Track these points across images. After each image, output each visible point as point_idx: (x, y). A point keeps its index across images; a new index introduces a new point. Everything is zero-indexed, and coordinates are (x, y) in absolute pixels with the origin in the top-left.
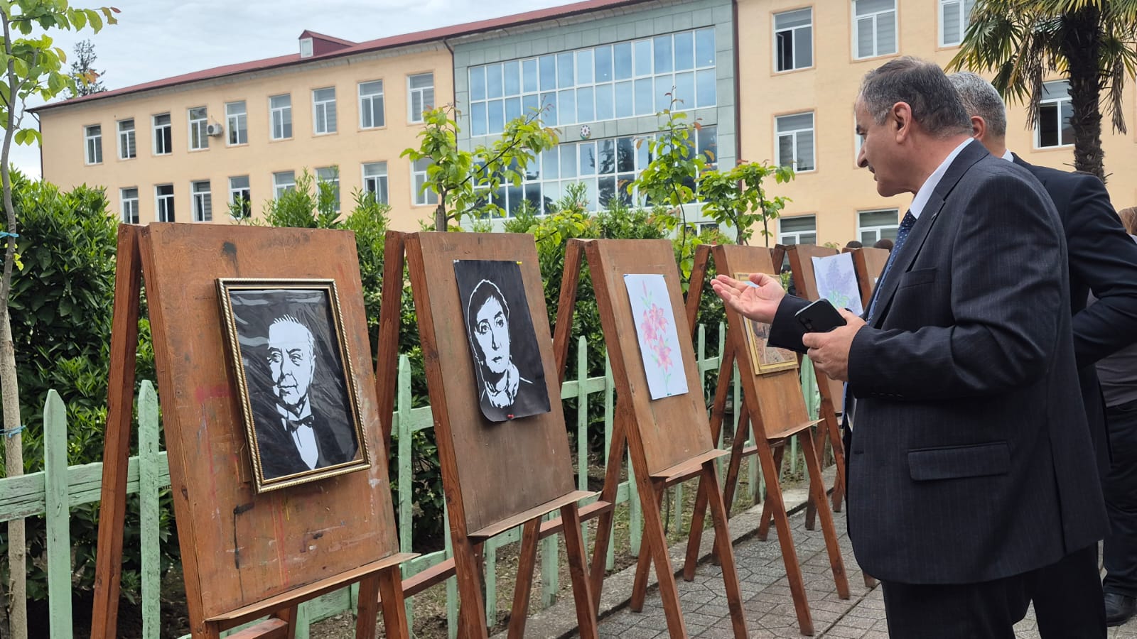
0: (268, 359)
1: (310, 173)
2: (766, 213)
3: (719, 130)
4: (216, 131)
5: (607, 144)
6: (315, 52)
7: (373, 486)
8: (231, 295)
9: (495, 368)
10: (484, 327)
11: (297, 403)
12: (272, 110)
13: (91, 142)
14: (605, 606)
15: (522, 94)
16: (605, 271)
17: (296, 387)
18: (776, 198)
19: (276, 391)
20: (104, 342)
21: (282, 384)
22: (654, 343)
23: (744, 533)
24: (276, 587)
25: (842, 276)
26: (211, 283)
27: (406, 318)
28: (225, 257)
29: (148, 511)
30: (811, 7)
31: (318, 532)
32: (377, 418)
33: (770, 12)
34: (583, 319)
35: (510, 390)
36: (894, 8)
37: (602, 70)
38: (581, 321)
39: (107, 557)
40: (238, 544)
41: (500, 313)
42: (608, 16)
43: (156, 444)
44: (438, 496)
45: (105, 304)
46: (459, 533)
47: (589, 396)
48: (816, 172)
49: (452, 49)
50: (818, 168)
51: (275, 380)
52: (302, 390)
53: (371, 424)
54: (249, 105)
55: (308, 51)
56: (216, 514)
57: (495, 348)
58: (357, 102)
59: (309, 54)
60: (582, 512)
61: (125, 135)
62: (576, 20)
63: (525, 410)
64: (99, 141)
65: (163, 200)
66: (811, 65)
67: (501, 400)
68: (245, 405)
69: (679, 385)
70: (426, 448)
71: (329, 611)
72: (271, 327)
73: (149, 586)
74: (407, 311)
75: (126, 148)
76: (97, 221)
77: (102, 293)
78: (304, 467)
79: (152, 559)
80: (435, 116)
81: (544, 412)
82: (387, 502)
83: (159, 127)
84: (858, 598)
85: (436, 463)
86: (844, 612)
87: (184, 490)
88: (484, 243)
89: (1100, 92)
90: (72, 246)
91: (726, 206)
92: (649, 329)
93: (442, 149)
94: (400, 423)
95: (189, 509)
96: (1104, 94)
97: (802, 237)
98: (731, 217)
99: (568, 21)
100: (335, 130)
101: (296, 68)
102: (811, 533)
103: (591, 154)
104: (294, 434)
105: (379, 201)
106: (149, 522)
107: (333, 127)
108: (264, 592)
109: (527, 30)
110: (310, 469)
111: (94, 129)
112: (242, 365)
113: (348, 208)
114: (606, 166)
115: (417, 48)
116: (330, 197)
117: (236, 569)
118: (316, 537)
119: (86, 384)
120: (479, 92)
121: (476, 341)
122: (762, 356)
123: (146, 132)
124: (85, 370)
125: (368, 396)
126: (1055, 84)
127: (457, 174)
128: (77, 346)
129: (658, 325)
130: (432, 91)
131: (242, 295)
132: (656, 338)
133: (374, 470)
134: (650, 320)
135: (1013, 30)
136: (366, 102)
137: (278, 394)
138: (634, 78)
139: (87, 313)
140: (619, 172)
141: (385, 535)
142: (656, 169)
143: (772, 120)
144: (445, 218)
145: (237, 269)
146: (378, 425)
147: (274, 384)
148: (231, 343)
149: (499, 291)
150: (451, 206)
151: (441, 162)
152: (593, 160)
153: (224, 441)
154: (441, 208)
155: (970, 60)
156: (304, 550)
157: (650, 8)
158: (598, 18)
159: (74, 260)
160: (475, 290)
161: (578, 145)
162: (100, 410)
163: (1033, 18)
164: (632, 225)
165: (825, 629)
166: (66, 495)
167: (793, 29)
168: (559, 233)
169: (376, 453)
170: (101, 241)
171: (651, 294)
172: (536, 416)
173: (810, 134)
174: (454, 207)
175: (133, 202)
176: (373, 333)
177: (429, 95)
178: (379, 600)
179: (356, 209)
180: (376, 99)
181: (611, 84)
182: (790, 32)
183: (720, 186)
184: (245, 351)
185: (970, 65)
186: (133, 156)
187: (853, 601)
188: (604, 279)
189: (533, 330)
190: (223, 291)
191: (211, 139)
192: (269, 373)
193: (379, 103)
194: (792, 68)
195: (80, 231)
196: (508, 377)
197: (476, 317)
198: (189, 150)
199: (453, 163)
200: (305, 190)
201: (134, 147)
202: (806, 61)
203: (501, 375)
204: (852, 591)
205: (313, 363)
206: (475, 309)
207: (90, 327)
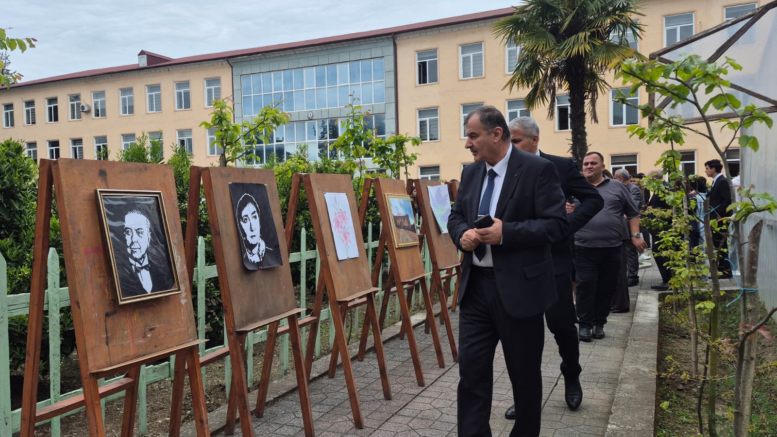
0: (124, 233)
1: (145, 135)
2: (406, 163)
3: (387, 116)
4: (86, 109)
5: (324, 122)
6: (148, 64)
7: (183, 303)
8: (104, 198)
9: (252, 241)
10: (246, 219)
11: (140, 257)
12: (121, 97)
13: (7, 114)
14: (313, 375)
15: (273, 92)
16: (314, 191)
17: (140, 249)
18: (412, 154)
19: (129, 251)
20: (23, 230)
21: (132, 247)
22: (341, 230)
23: (392, 335)
24: (129, 356)
25: (443, 196)
26: (93, 192)
27: (203, 218)
28: (100, 178)
29: (53, 320)
30: (437, 48)
31: (152, 327)
32: (185, 267)
33: (415, 51)
34: (306, 220)
35: (260, 254)
36: (482, 51)
37: (320, 81)
38: (305, 222)
39: (33, 341)
40: (108, 332)
41: (255, 212)
42: (323, 49)
43: (58, 283)
44: (221, 319)
45: (23, 208)
46: (231, 329)
47: (307, 261)
48: (440, 142)
49: (232, 65)
50: (440, 139)
51: (129, 245)
52: (143, 251)
53: (182, 270)
54: (107, 93)
55: (144, 62)
56: (95, 316)
57: (252, 231)
58: (174, 94)
59: (145, 64)
60: (300, 322)
61: (29, 110)
62: (305, 50)
63: (269, 265)
64: (12, 113)
65: (53, 150)
66: (437, 81)
67: (255, 259)
68: (112, 258)
69: (354, 252)
70: (213, 292)
71: (157, 378)
72: (126, 216)
73: (54, 362)
74: (203, 214)
75: (29, 118)
76: (19, 160)
77: (21, 202)
78: (145, 292)
79: (56, 347)
80: (219, 103)
81: (279, 265)
82: (191, 312)
83: (50, 106)
84: (449, 367)
85: (220, 300)
86: (442, 374)
87: (78, 303)
88: (246, 173)
89: (585, 101)
90: (4, 173)
91: (385, 158)
92: (338, 222)
93: (224, 122)
94: (199, 274)
95: (80, 313)
96: (587, 101)
97: (432, 178)
98: (388, 164)
99: (300, 51)
100: (161, 110)
101: (136, 73)
102: (427, 335)
103: (314, 128)
104: (139, 274)
105: (187, 151)
106: (54, 327)
107: (159, 108)
108: (122, 358)
109: (276, 55)
110: (147, 293)
111: (9, 106)
112: (110, 236)
113: (168, 155)
114: (323, 137)
115: (210, 63)
116: (157, 149)
117: (106, 346)
118: (151, 330)
119: (12, 254)
120: (248, 90)
121: (241, 226)
122: (399, 238)
123: (42, 109)
124: (12, 246)
125: (181, 255)
126: (562, 96)
127: (232, 137)
128: (6, 232)
129: (343, 220)
130: (219, 88)
131: (109, 199)
132: (341, 227)
133: (184, 295)
134: (339, 218)
135: (541, 66)
136: (179, 94)
137: (130, 252)
138: (338, 85)
139: (12, 213)
140: (330, 138)
141: (190, 330)
142: (346, 136)
143: (416, 112)
144: (225, 160)
145: (107, 184)
146: (186, 271)
147: (128, 247)
148: (103, 224)
149: (254, 200)
150: (229, 155)
151: (223, 130)
152: (315, 131)
153: (100, 277)
154: (223, 155)
155: (518, 81)
156: (144, 336)
157: (347, 45)
158: (317, 50)
159: (5, 182)
160: (241, 199)
161: (306, 123)
162: (22, 268)
163: (550, 60)
164: (334, 168)
165: (431, 383)
166: (6, 311)
167: (427, 61)
168: (290, 171)
169: (184, 287)
170: (21, 171)
171: (339, 204)
172: (274, 267)
173: (437, 120)
174: (230, 155)
175: (33, 151)
176: (184, 225)
177: (218, 91)
178: (186, 368)
179: (173, 156)
180: (186, 92)
181: (325, 88)
182: (426, 62)
183: (382, 147)
184: (112, 229)
185: (518, 84)
186: (34, 123)
187: (446, 369)
188: (313, 196)
189: (273, 221)
190: (99, 196)
191: (83, 114)
192: (125, 241)
193: (187, 95)
194: (426, 83)
195: (8, 165)
196: (259, 246)
197: (241, 213)
198: (69, 120)
199: (230, 130)
200: (143, 144)
201: (35, 118)
202: (434, 79)
203: (255, 245)
204: (446, 363)
205: (150, 236)
206: (241, 210)
207: (14, 221)
